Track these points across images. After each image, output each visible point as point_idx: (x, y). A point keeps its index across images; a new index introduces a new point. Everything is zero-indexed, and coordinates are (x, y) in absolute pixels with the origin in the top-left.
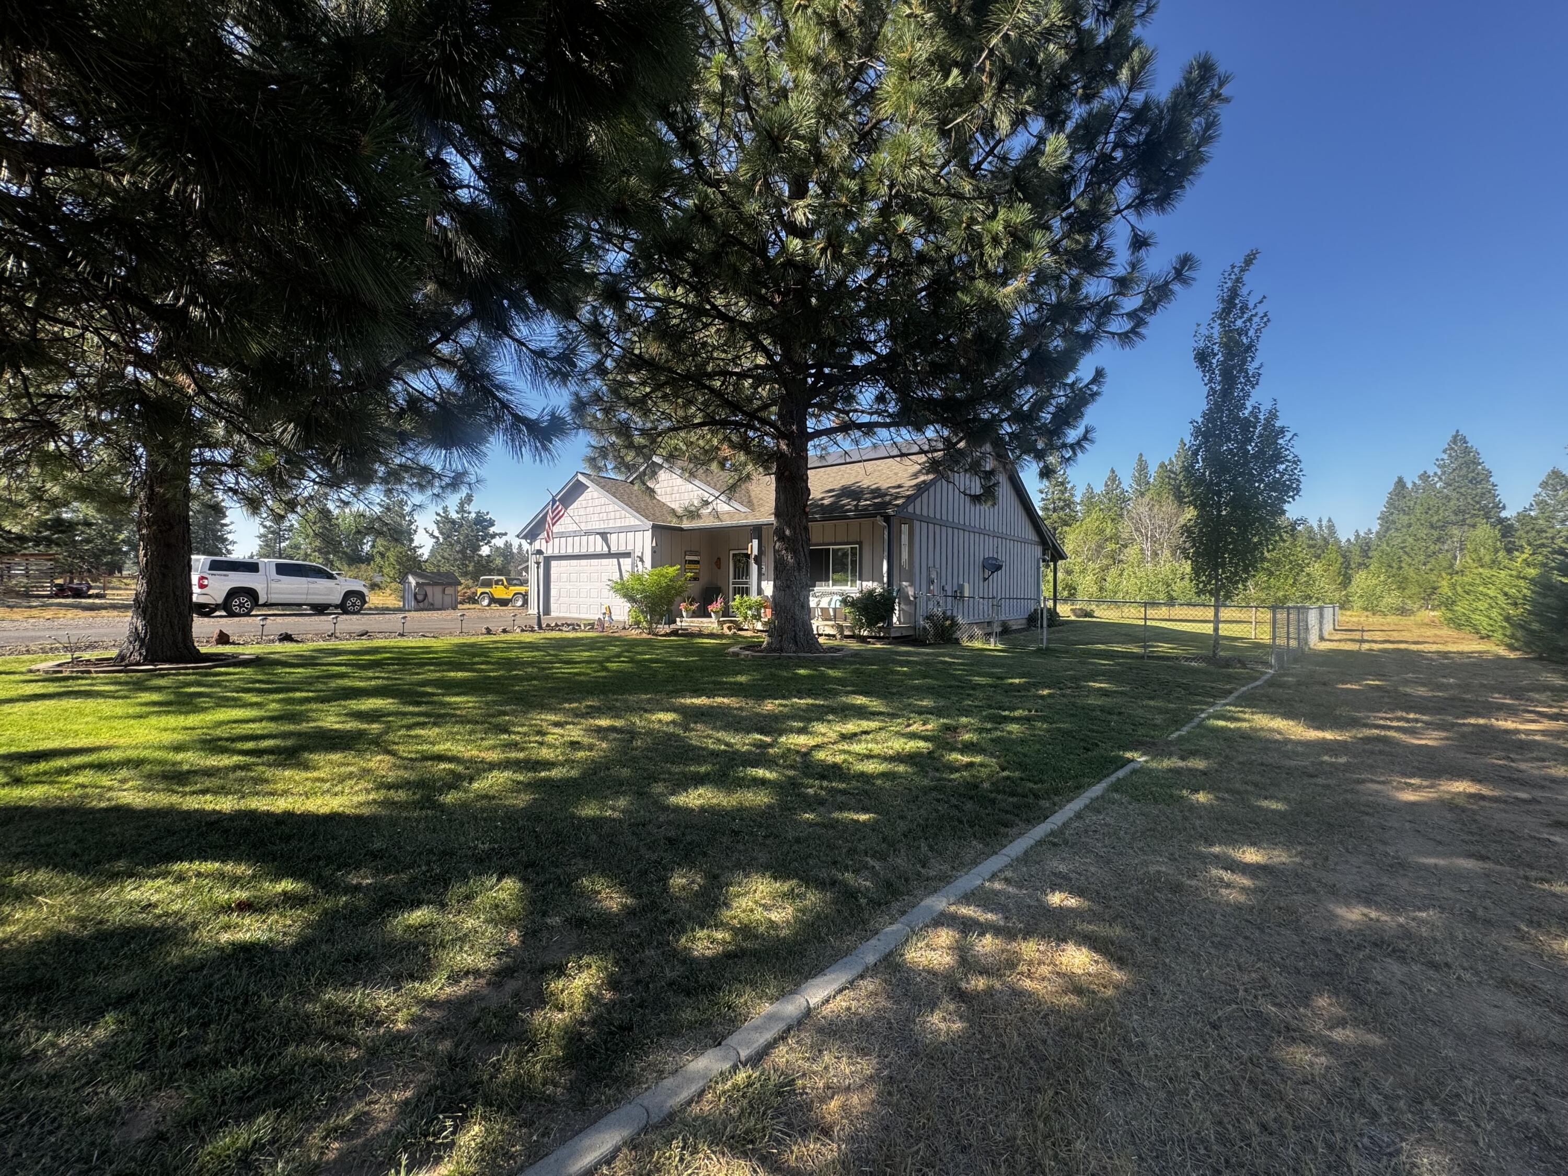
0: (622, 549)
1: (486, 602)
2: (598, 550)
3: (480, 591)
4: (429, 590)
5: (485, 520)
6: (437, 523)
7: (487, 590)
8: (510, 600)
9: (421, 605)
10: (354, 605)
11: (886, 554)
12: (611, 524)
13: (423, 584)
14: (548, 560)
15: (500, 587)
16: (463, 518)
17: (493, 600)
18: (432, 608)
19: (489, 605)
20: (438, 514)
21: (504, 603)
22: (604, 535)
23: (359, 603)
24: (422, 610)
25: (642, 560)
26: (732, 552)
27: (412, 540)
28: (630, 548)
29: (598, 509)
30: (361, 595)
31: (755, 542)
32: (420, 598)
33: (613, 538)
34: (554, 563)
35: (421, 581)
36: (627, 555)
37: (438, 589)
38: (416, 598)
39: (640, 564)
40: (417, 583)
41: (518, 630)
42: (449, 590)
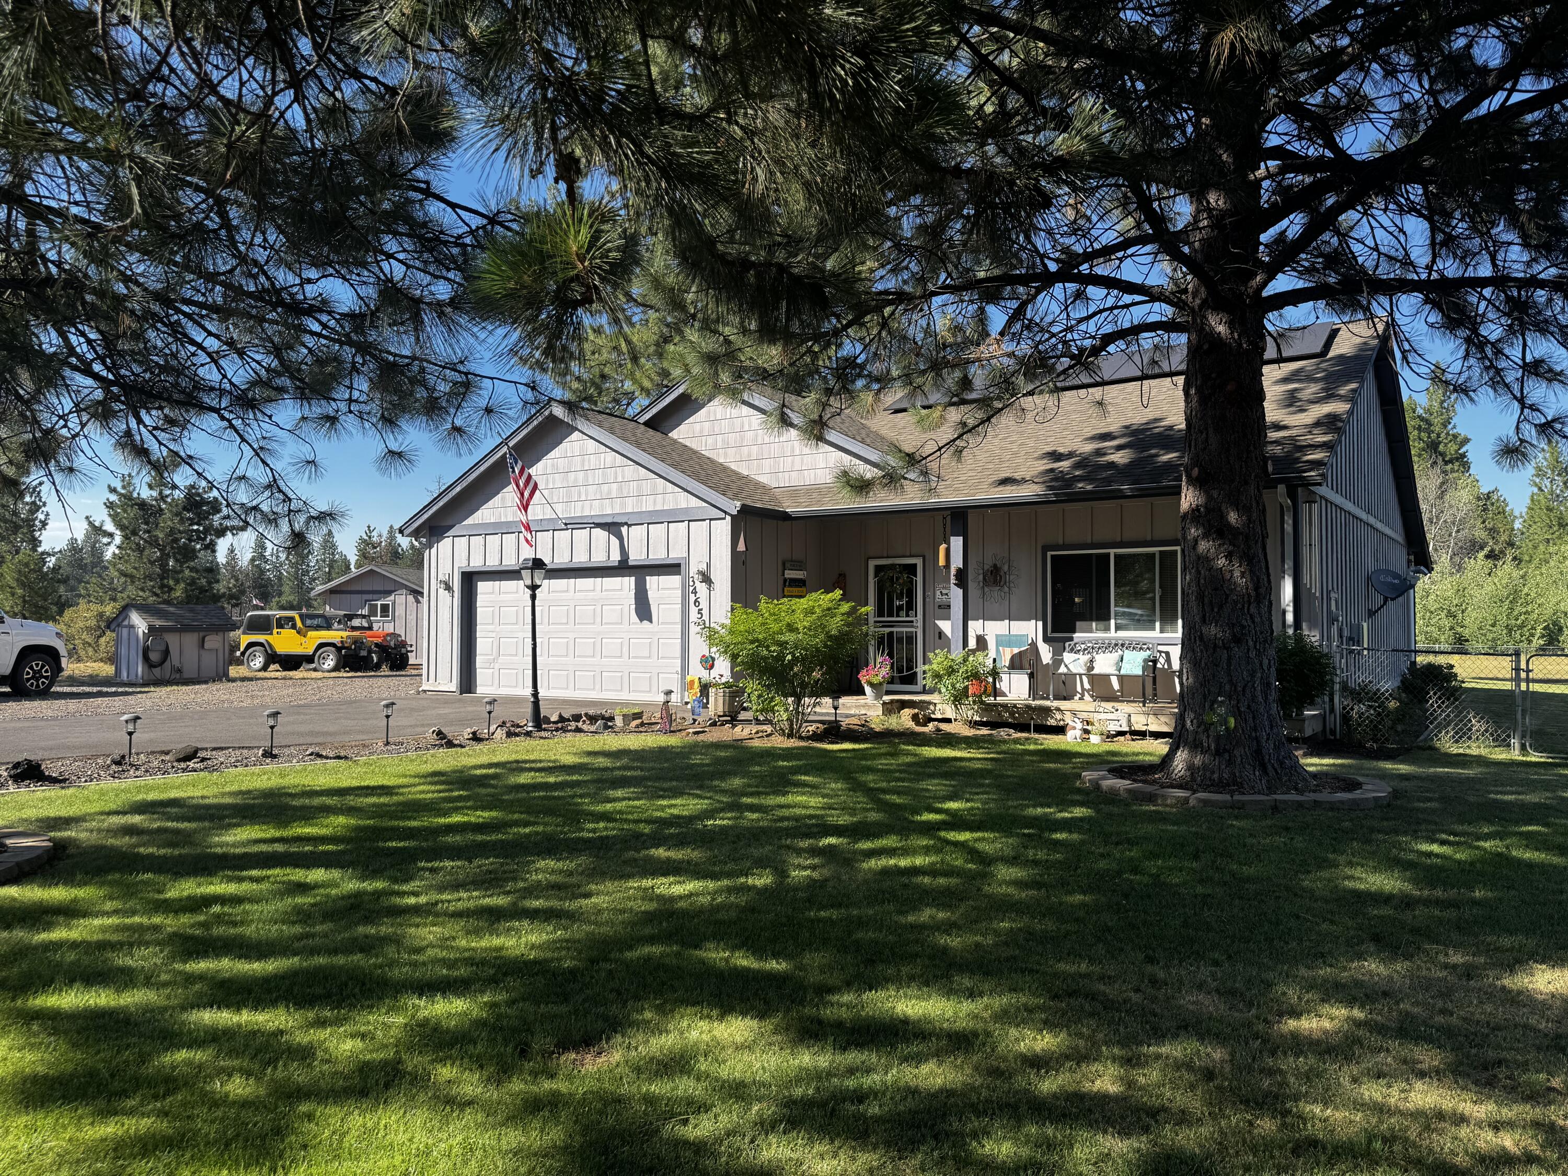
0: (658, 555)
1: (258, 662)
2: (599, 558)
3: (245, 640)
4: (173, 640)
5: (204, 502)
6: (110, 505)
7: (260, 638)
8: (309, 659)
9: (157, 671)
10: (37, 676)
11: (1289, 564)
12: (630, 506)
13: (163, 629)
14: (470, 580)
15: (288, 633)
16: (163, 498)
17: (272, 658)
18: (180, 679)
19: (265, 668)
20: (113, 490)
21: (291, 662)
22: (613, 527)
23: (46, 672)
24: (158, 683)
25: (706, 579)
26: (872, 564)
27: (35, 542)
28: (676, 554)
29: (598, 476)
30: (50, 655)
31: (957, 543)
32: (154, 657)
33: (635, 536)
34: (483, 588)
35: (158, 623)
36: (672, 568)
37: (190, 640)
38: (146, 658)
39: (702, 588)
40: (151, 628)
41: (500, 734)
42: (213, 641)
